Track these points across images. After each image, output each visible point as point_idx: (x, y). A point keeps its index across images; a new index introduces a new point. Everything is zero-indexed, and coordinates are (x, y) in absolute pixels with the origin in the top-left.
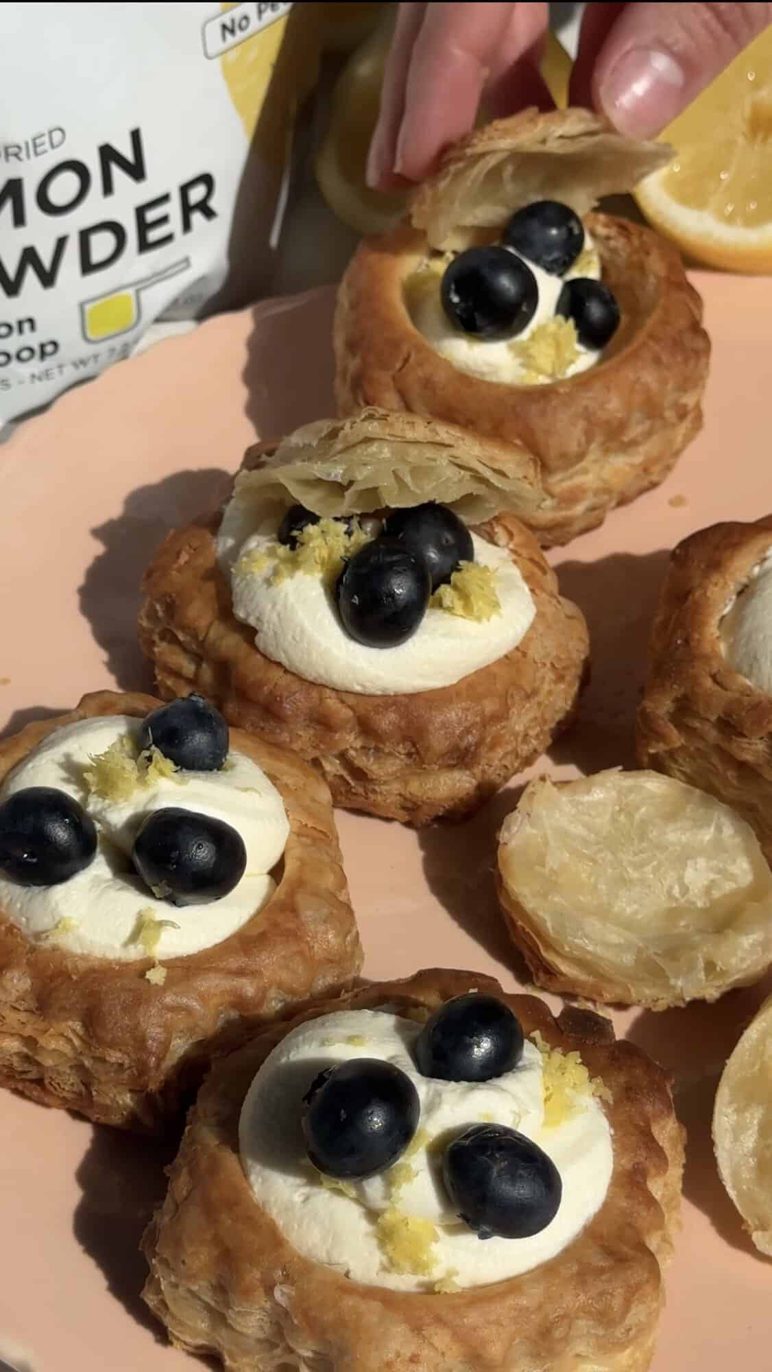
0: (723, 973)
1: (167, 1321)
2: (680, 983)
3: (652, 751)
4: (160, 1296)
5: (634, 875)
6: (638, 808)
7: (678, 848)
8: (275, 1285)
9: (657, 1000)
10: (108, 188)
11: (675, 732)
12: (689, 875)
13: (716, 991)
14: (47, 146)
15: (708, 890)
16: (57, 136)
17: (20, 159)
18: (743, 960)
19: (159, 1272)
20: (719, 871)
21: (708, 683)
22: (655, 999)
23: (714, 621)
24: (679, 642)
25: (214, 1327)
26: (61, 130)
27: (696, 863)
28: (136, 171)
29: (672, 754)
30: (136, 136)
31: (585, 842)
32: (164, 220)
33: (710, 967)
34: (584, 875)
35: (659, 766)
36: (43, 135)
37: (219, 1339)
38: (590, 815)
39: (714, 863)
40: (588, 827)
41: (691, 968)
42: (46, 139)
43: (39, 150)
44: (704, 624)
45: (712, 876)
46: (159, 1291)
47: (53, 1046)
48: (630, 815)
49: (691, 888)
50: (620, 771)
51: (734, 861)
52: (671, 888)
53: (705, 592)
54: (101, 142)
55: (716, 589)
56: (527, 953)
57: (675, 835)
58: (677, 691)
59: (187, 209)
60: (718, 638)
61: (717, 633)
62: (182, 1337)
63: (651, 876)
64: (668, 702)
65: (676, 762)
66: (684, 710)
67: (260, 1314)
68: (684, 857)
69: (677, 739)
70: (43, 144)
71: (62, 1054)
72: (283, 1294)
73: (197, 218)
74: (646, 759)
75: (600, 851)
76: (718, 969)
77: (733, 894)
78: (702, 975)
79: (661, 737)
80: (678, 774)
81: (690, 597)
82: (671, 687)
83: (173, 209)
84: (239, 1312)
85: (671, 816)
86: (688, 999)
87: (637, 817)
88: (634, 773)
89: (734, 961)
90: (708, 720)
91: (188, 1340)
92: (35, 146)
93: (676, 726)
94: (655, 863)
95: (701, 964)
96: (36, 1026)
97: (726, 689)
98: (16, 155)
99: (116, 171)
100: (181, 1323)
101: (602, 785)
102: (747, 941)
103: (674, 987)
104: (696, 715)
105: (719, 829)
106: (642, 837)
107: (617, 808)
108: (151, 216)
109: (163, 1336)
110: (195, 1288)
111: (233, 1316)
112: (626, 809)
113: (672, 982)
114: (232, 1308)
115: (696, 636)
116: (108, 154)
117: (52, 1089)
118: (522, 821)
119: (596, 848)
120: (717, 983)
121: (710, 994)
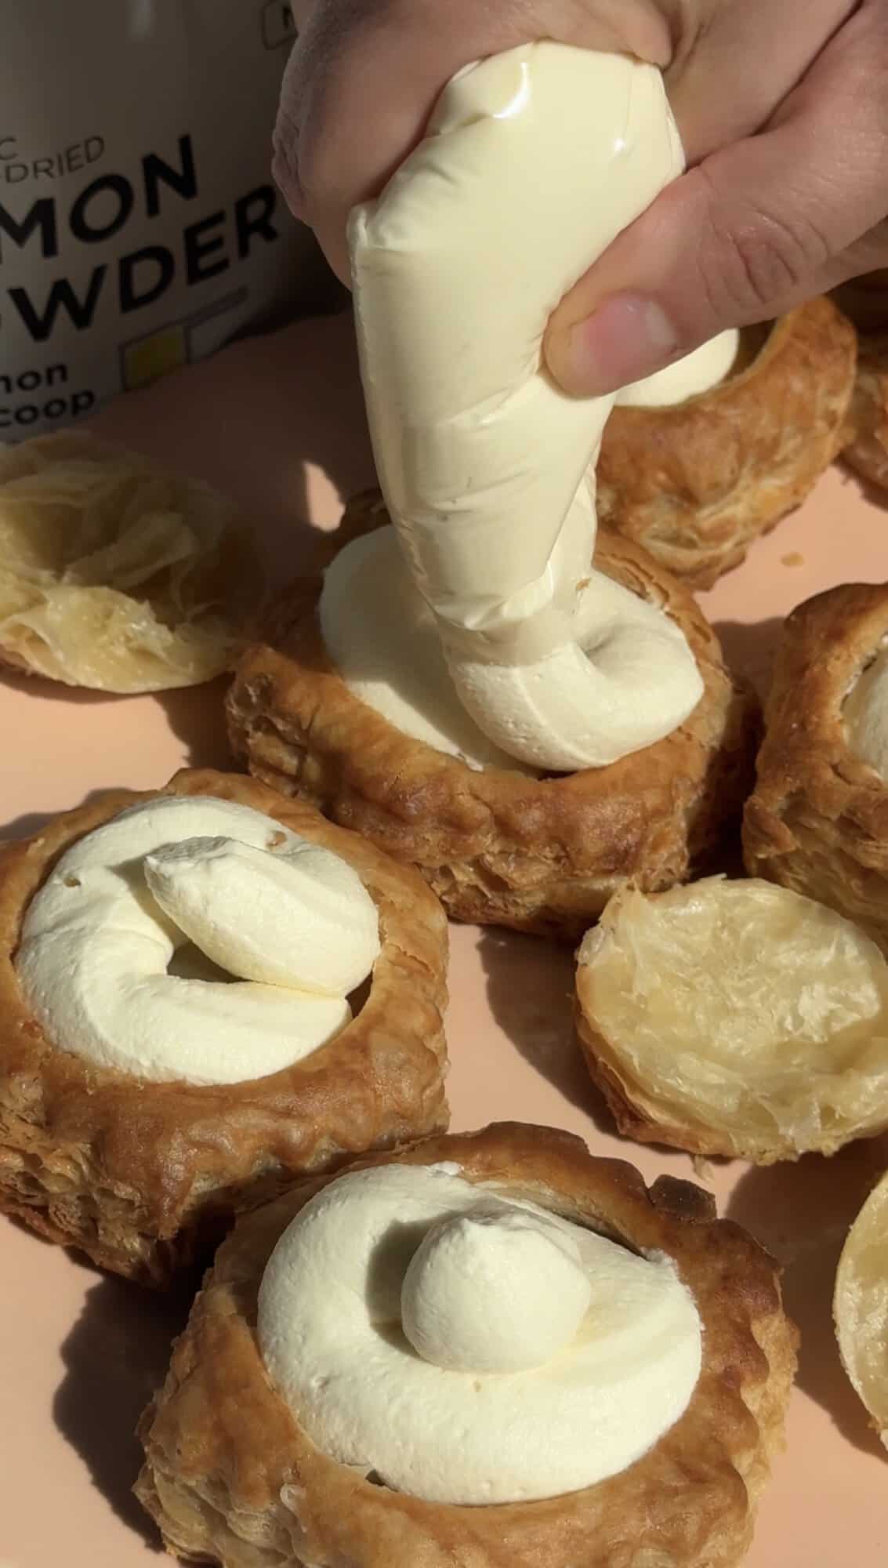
0: (843, 1121)
1: (160, 1520)
2: (791, 1132)
3: (761, 856)
4: (153, 1491)
5: (740, 1004)
6: (744, 925)
7: (792, 972)
8: (283, 1484)
9: (765, 1152)
10: (153, 208)
11: (789, 833)
12: (805, 1003)
13: (835, 1142)
14: (83, 160)
15: (827, 1021)
16: (94, 146)
17: (50, 175)
18: (867, 1105)
19: (152, 1462)
20: (839, 999)
21: (829, 775)
22: (762, 1151)
23: (836, 701)
24: (795, 726)
25: (213, 1530)
26: (100, 140)
27: (812, 990)
28: (186, 186)
29: (784, 860)
30: (185, 143)
31: (679, 962)
32: (218, 243)
33: (827, 1113)
34: (678, 1003)
35: (769, 873)
36: (78, 146)
37: (219, 1548)
38: (687, 932)
39: (834, 990)
40: (685, 946)
41: (805, 1113)
42: (81, 151)
43: (74, 163)
44: (826, 704)
45: (832, 1005)
46: (151, 1486)
47: (57, 1169)
48: (734, 933)
49: (806, 1018)
50: (723, 879)
51: (858, 988)
52: (782, 1019)
53: (826, 667)
54: (146, 152)
55: (838, 663)
56: (609, 1095)
57: (787, 956)
58: (792, 784)
59: (244, 228)
60: (841, 722)
61: (838, 716)
62: (176, 1541)
63: (759, 1005)
64: (780, 798)
65: (790, 869)
66: (798, 808)
67: (265, 1519)
68: (800, 981)
69: (791, 841)
70: (78, 156)
71: (69, 1181)
72: (291, 1496)
73: (255, 239)
74: (753, 866)
75: (699, 974)
76: (837, 1116)
77: (857, 1026)
78: (817, 1123)
79: (774, 840)
80: (792, 883)
81: (808, 673)
82: (785, 779)
83: (228, 230)
84: (241, 1514)
85: (784, 933)
86: (801, 1151)
87: (743, 934)
88: (739, 882)
89: (855, 1106)
90: (828, 819)
91: (184, 1545)
92: (69, 160)
93: (790, 826)
94: (764, 989)
95: (816, 1111)
96: (43, 1144)
97: (849, 783)
98: (46, 171)
99: (162, 186)
100: (175, 1525)
101: (702, 895)
102: (872, 1083)
103: (784, 1137)
104: (814, 813)
105: (841, 950)
106: (749, 958)
107: (719, 923)
108: (204, 238)
110: (192, 1483)
111: (234, 1519)
112: (730, 925)
113: (782, 1131)
114: (233, 1510)
115: (814, 719)
116: (153, 166)
117: (56, 1220)
118: (604, 937)
119: (693, 970)
120: (834, 1133)
121: (828, 1147)
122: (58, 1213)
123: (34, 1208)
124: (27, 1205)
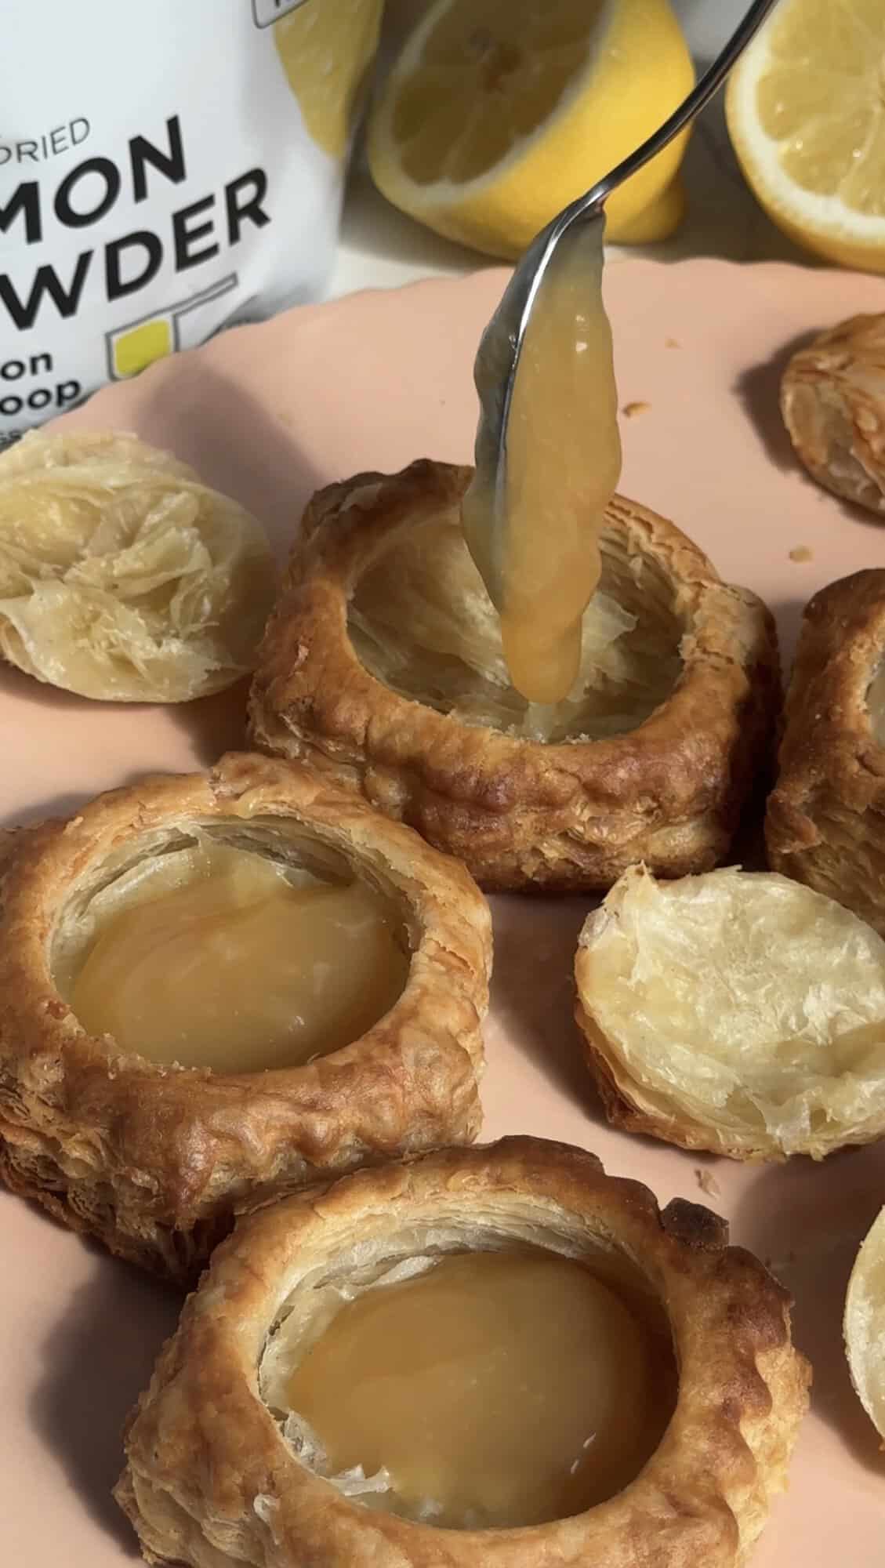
0: (835, 1125)
1: (137, 1524)
2: (778, 1133)
3: (786, 851)
4: (131, 1495)
5: (742, 996)
6: (756, 918)
7: (800, 971)
8: (257, 1494)
9: (752, 1151)
10: (140, 192)
11: (814, 827)
12: (811, 1005)
13: (825, 1146)
14: (68, 141)
15: (832, 1023)
16: (80, 128)
17: (35, 158)
18: (861, 1110)
19: (133, 1465)
20: (847, 1002)
21: (855, 766)
22: (749, 1149)
23: (860, 690)
24: (818, 716)
25: (187, 1539)
26: (84, 121)
27: (819, 989)
28: (174, 169)
29: (810, 853)
30: (173, 125)
31: (684, 951)
32: (207, 228)
33: (818, 1116)
34: (679, 993)
35: (794, 871)
36: (63, 128)
37: (194, 1555)
38: (696, 922)
39: (839, 991)
40: (695, 938)
41: (792, 1116)
42: (66, 133)
43: (58, 146)
44: (850, 694)
45: (839, 1007)
46: (130, 1490)
48: (745, 927)
49: (811, 1019)
50: (739, 871)
51: (867, 992)
52: (786, 1018)
53: (849, 655)
54: (133, 135)
55: (862, 651)
56: (600, 1080)
57: (798, 954)
58: (816, 776)
59: (234, 214)
60: (866, 711)
61: (864, 706)
62: (152, 1548)
63: (764, 1001)
64: (805, 791)
65: (815, 864)
66: (826, 800)
67: (238, 1528)
68: (807, 981)
69: (816, 836)
70: (62, 139)
72: (265, 1506)
73: (246, 224)
74: (777, 861)
75: (701, 966)
76: (828, 1120)
77: (862, 1030)
78: (806, 1124)
79: (798, 834)
80: (817, 879)
81: (830, 663)
82: (809, 771)
83: (218, 214)
84: (215, 1523)
85: (797, 929)
86: (788, 1153)
87: (754, 928)
88: (754, 875)
89: (848, 1111)
90: (855, 812)
91: (160, 1552)
92: (54, 142)
93: (815, 820)
94: (770, 985)
95: (806, 1113)
96: (62, 1127)
97: (876, 775)
98: (31, 154)
99: (150, 170)
100: (152, 1531)
101: (715, 885)
102: (867, 1088)
103: (770, 1137)
104: (840, 806)
105: (853, 951)
106: (757, 954)
107: (731, 916)
108: (192, 223)
109: (132, 1545)
110: (169, 1488)
111: (208, 1528)
112: (740, 917)
113: (769, 1130)
114: (207, 1518)
115: (838, 709)
116: (140, 149)
117: (75, 1206)
118: (607, 922)
119: (697, 961)
120: (825, 1136)
121: (818, 1150)
122: (77, 1199)
123: (54, 1193)
124: (45, 1190)
